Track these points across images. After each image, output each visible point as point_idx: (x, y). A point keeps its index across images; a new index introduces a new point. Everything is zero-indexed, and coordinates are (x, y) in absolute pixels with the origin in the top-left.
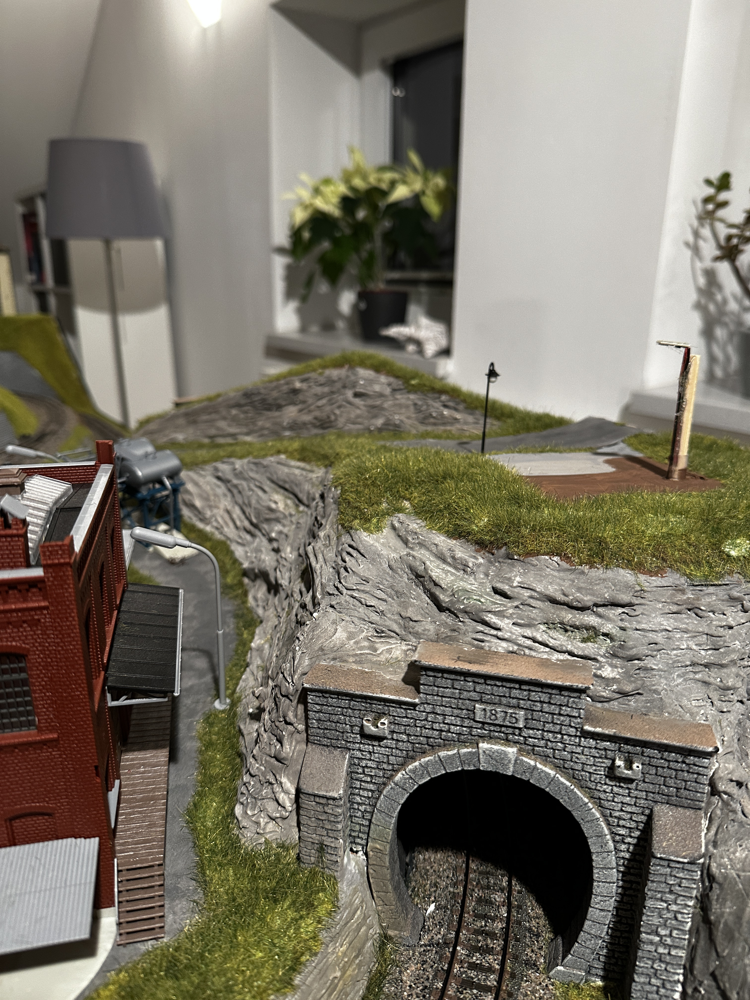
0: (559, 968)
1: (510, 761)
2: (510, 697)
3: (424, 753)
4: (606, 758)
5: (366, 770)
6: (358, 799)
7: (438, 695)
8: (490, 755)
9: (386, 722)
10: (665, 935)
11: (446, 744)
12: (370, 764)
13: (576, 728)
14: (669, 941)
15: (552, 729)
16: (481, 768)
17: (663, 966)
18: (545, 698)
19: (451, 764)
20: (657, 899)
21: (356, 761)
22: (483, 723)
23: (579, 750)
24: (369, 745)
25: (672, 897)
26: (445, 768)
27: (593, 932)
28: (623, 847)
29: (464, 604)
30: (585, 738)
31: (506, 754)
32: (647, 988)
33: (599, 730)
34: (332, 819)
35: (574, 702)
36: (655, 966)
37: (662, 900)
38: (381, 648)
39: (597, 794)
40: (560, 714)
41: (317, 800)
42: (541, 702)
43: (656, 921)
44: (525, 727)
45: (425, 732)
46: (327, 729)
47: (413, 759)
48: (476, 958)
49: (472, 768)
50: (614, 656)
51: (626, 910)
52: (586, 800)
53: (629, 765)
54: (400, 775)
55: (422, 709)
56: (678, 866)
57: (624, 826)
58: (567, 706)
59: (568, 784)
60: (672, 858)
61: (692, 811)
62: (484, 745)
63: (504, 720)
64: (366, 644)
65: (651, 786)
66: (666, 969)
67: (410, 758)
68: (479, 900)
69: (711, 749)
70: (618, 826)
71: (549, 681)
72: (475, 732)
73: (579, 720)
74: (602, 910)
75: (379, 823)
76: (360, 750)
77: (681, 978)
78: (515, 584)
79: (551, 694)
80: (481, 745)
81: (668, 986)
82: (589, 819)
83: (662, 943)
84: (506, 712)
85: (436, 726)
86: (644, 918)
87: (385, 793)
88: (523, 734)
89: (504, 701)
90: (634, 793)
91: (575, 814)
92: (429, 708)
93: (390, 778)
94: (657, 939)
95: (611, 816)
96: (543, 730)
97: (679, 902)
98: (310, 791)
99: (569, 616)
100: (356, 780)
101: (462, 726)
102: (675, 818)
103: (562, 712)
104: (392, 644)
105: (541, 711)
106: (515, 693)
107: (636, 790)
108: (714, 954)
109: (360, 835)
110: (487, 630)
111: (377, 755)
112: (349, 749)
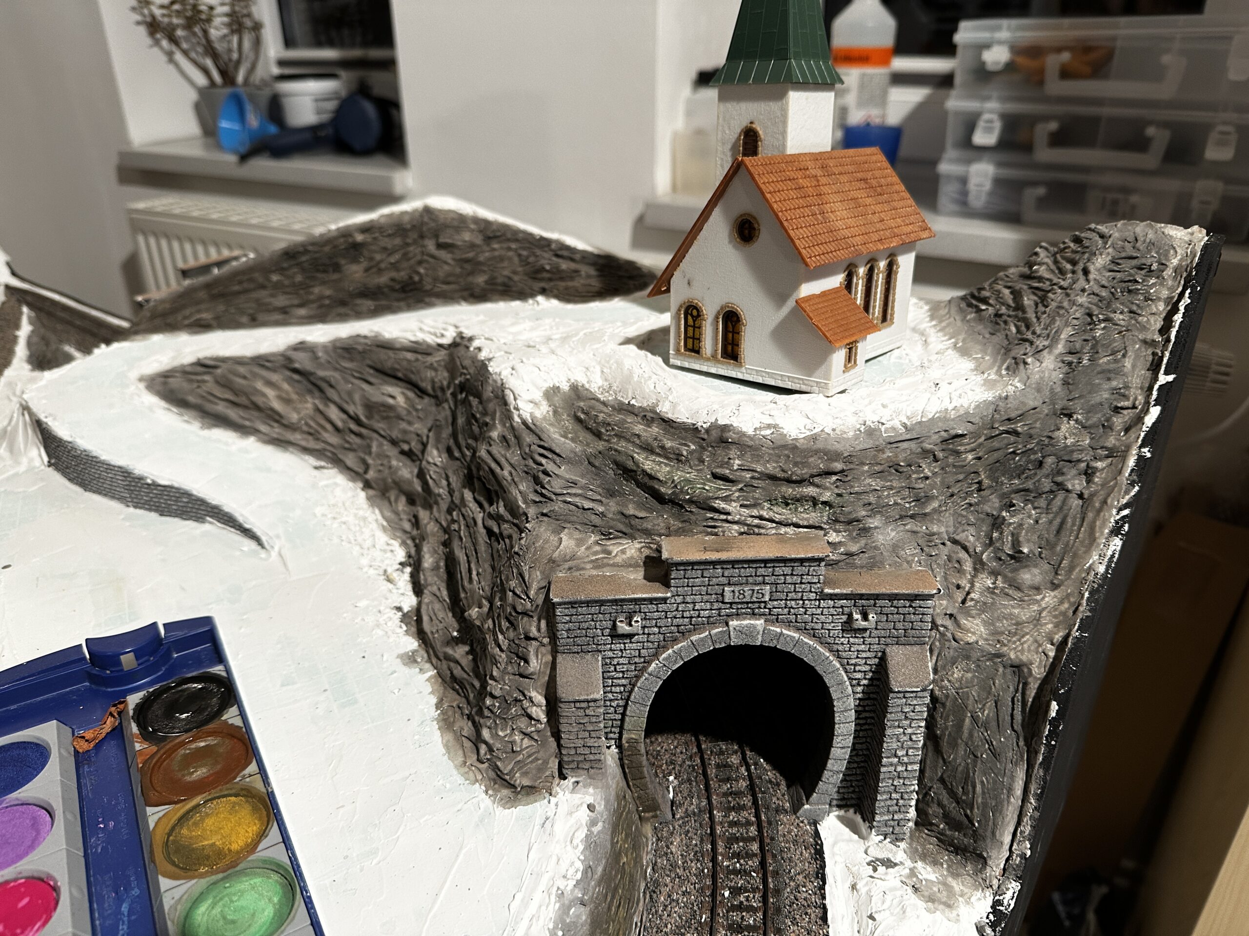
0: (807, 807)
1: (758, 633)
2: (756, 576)
3: (675, 640)
4: (843, 614)
5: (618, 667)
6: (610, 696)
7: (688, 586)
8: (740, 631)
9: (639, 619)
10: (903, 756)
11: (696, 628)
12: (621, 661)
13: (816, 593)
14: (906, 759)
15: (795, 597)
16: (732, 644)
17: (901, 781)
18: (788, 570)
19: (703, 645)
20: (895, 727)
21: (608, 661)
22: (731, 603)
23: (819, 611)
24: (620, 643)
25: (908, 722)
26: (697, 651)
27: (835, 769)
28: (859, 689)
29: (688, 494)
30: (824, 600)
31: (754, 626)
32: (889, 803)
33: (837, 591)
34: (594, 720)
35: (814, 570)
36: (895, 783)
37: (899, 727)
38: (615, 550)
39: (835, 647)
40: (801, 583)
41: (578, 705)
42: (784, 575)
43: (894, 746)
44: (770, 600)
45: (676, 621)
46: (576, 637)
47: (665, 648)
48: (733, 816)
49: (723, 645)
50: (837, 521)
51: (861, 744)
52: (828, 654)
53: (865, 617)
54: (653, 665)
55: (673, 601)
56: (912, 695)
57: (859, 671)
58: (808, 574)
59: (811, 643)
60: (908, 689)
61: (918, 647)
62: (733, 623)
63: (751, 597)
64: (598, 548)
65: (883, 632)
66: (904, 784)
67: (661, 648)
68: (718, 766)
69: (935, 591)
70: (855, 671)
71: (793, 556)
72: (723, 612)
73: (819, 585)
74: (842, 748)
75: (633, 714)
76: (611, 650)
77: (916, 788)
78: (735, 467)
79: (793, 567)
80: (731, 623)
81: (906, 796)
82: (831, 670)
83: (900, 763)
84: (753, 590)
85: (686, 614)
86: (885, 745)
87: (639, 685)
88: (769, 606)
89: (751, 580)
90: (868, 640)
91: (817, 668)
92: (679, 599)
93: (643, 670)
94: (896, 760)
95: (848, 664)
96: (786, 600)
97: (913, 725)
98: (571, 699)
99: (790, 491)
100: (608, 678)
101: (711, 609)
102: (905, 655)
103: (803, 581)
104: (624, 544)
105: (785, 583)
106: (761, 571)
107: (870, 637)
108: (941, 761)
109: (613, 730)
110: (716, 516)
111: (628, 652)
112: (601, 651)
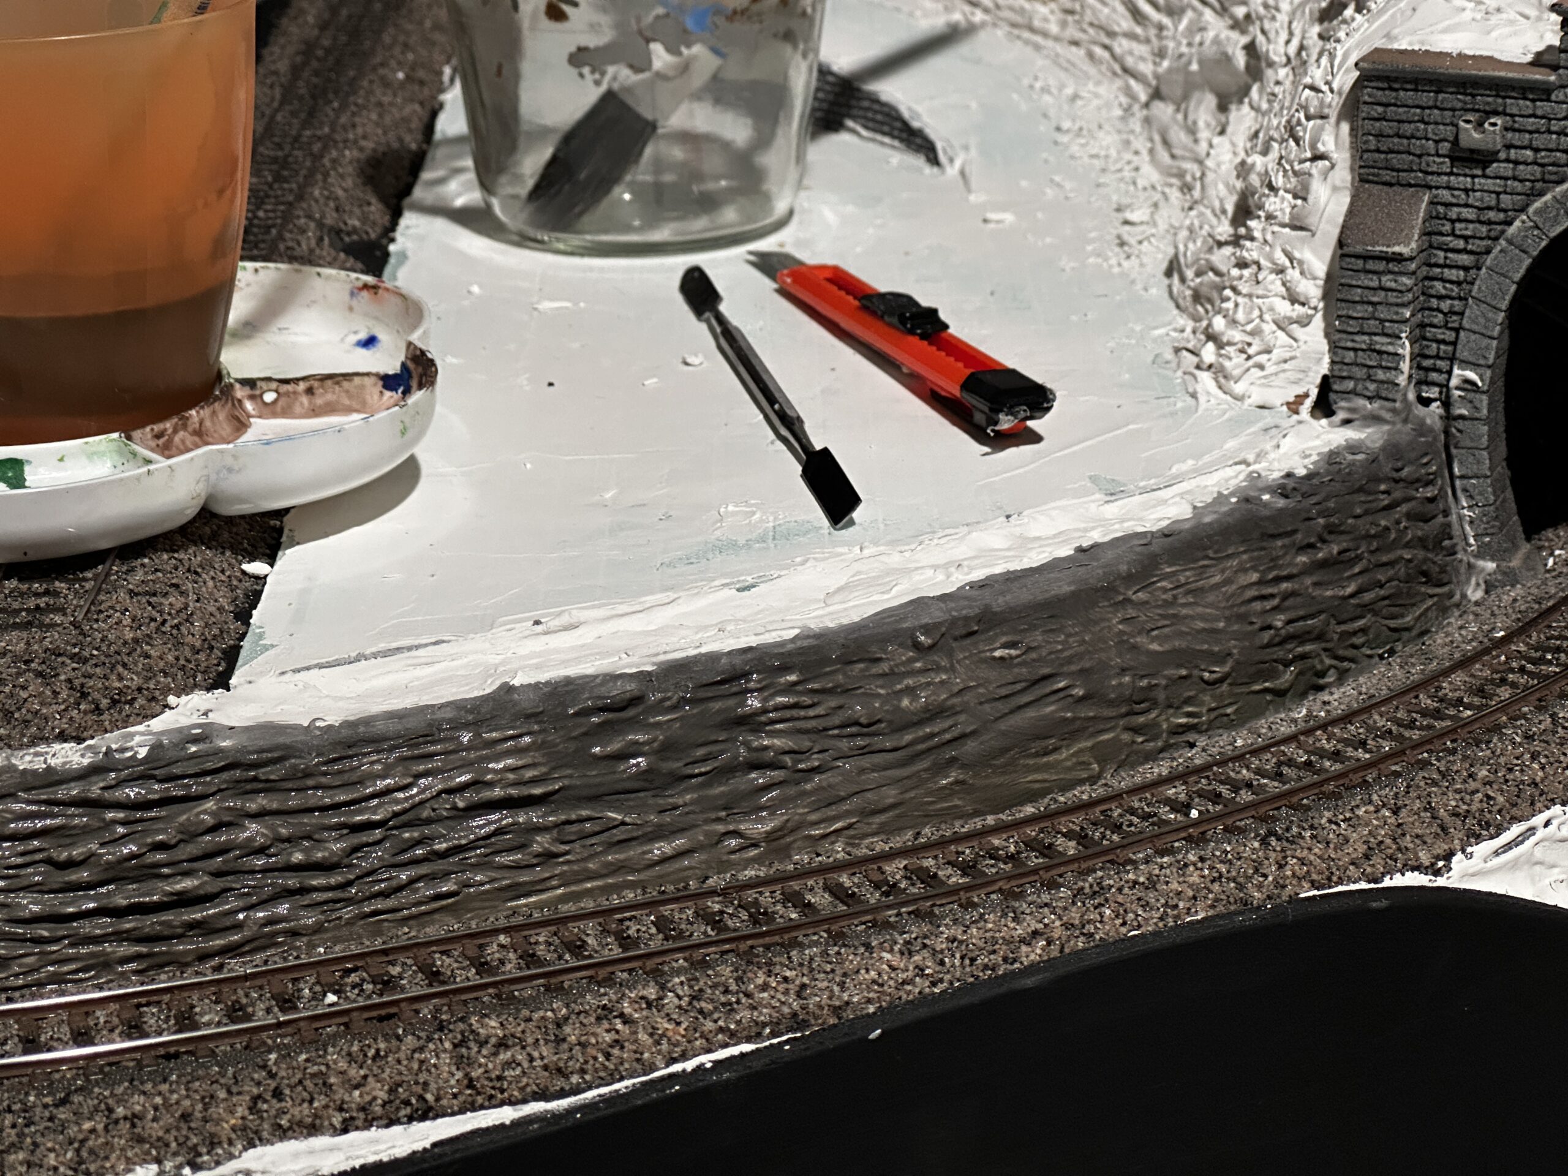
5: (1458, 225)
6: (1439, 287)
9: (1499, 122)
12: (1465, 213)
21: (1440, 210)
24: (1465, 175)
41: (1371, 265)
46: (1391, 151)
54: (1517, 223)
67: (1534, 192)
75: (1475, 327)
76: (1449, 187)
87: (1488, 262)
98: (1359, 249)
100: (1439, 247)
109: (1439, 363)
111: (1478, 194)
112: (1430, 188)
